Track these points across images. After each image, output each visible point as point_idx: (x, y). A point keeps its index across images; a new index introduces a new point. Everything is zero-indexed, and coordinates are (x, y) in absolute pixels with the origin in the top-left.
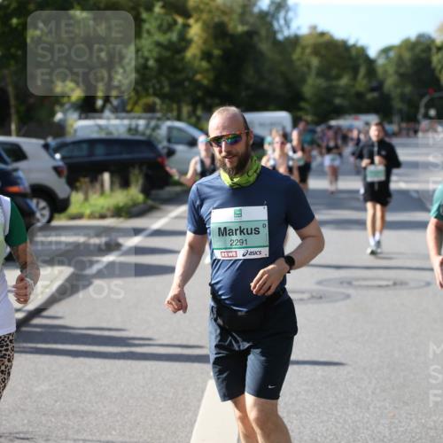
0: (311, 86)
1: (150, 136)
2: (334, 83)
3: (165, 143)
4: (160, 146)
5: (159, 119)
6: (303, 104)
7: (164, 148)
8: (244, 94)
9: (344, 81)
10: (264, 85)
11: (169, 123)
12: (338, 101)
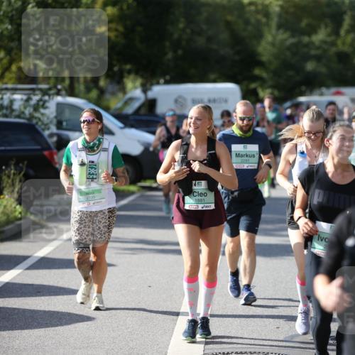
0: (270, 43)
1: (32, 117)
2: (306, 39)
3: (54, 129)
4: (46, 133)
5: (45, 92)
6: (257, 72)
7: (51, 135)
8: (170, 55)
9: (320, 36)
10: (201, 42)
11: (59, 99)
12: (310, 66)
